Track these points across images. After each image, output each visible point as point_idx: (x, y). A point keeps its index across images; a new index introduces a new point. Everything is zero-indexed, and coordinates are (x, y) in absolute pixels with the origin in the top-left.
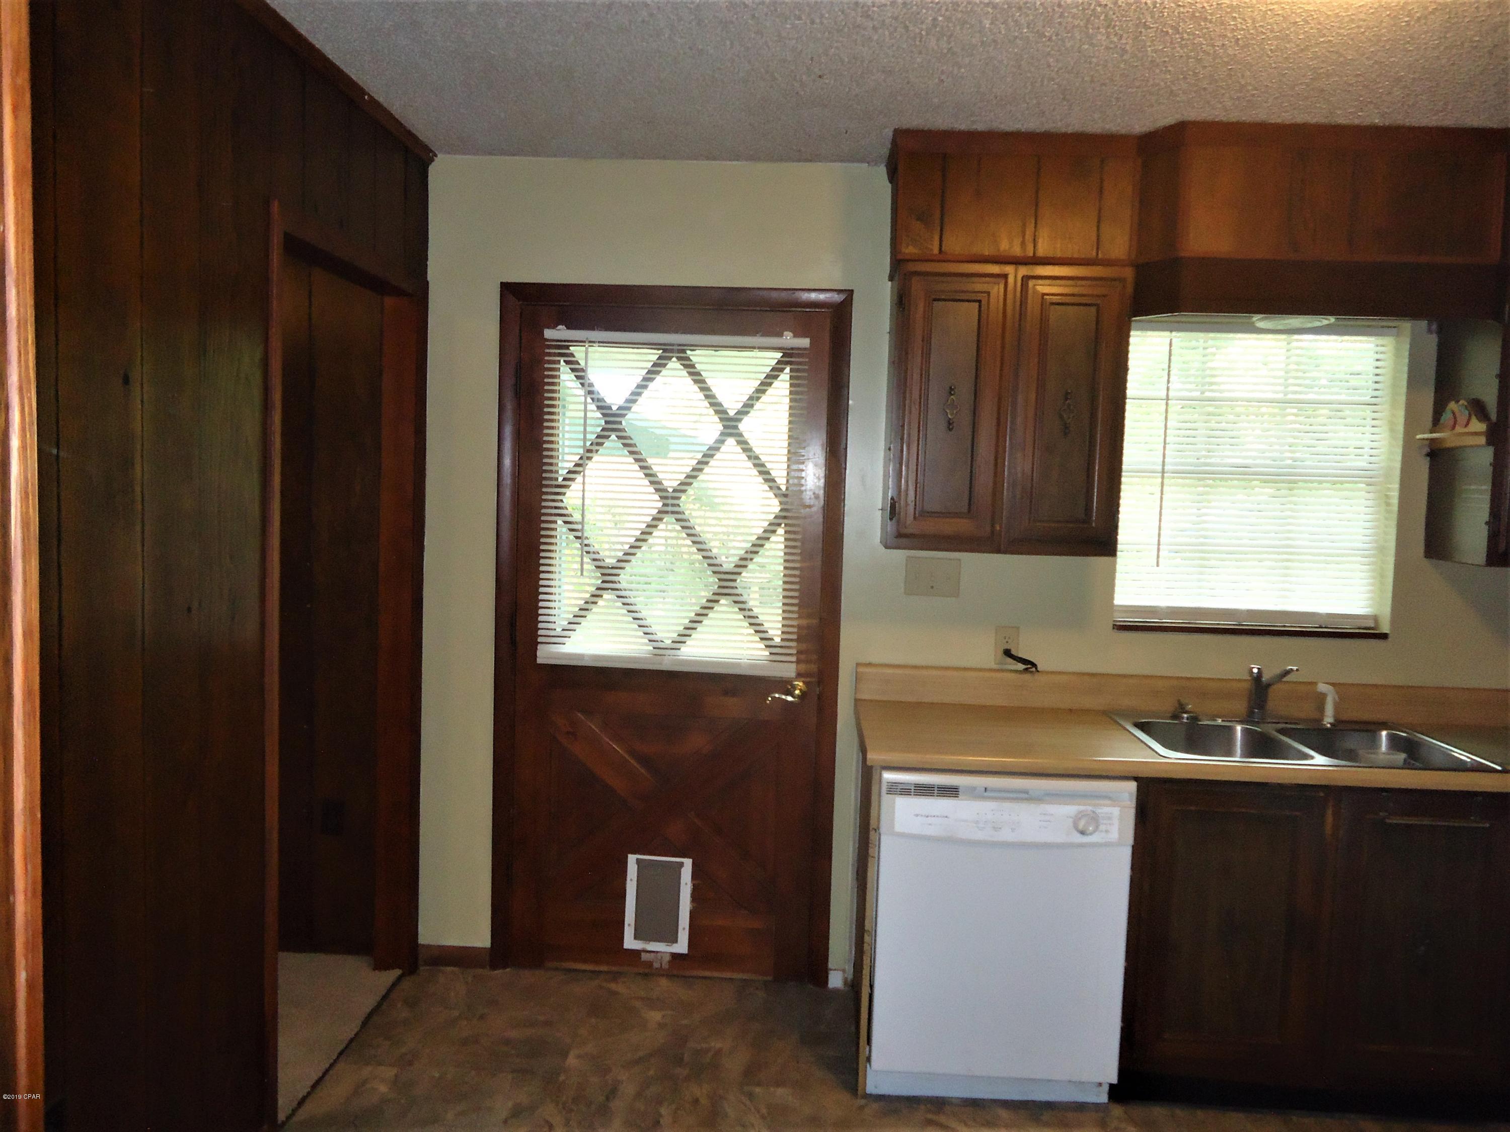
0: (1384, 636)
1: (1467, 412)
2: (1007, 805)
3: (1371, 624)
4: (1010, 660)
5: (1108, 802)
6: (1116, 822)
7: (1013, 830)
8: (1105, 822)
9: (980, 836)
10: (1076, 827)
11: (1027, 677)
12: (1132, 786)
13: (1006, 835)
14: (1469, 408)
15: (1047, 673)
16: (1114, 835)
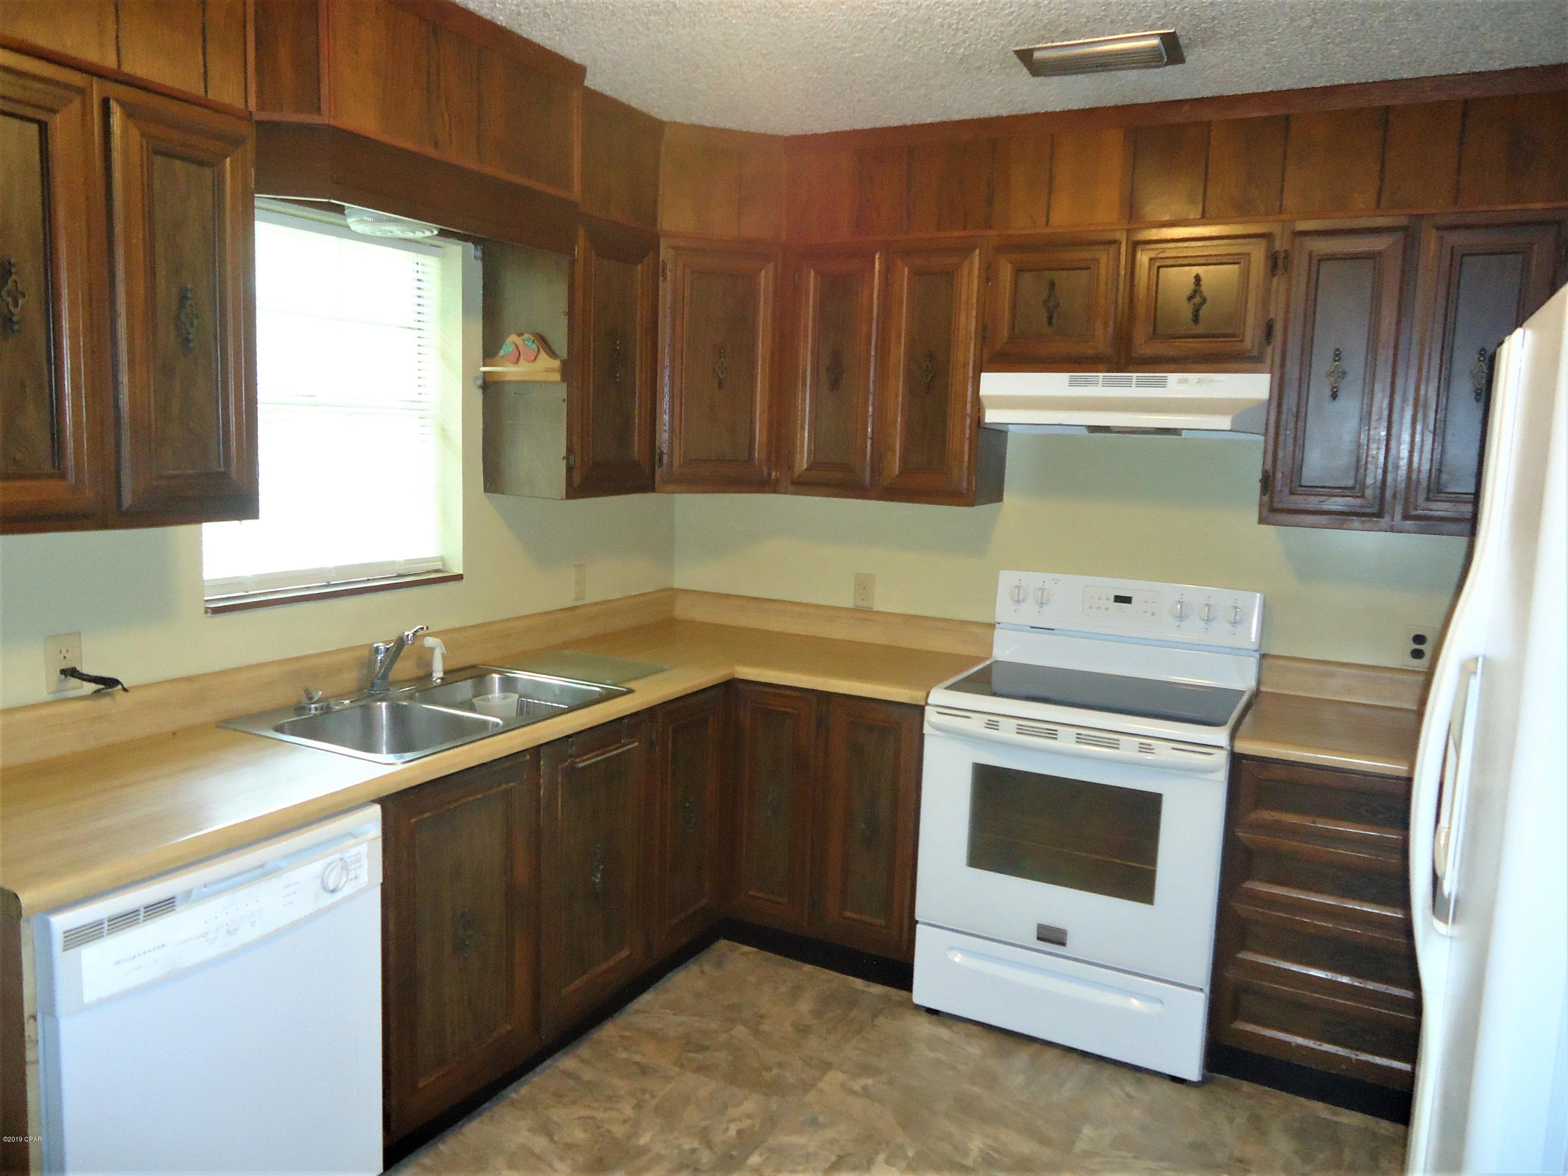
0: (459, 577)
1: (534, 347)
2: (242, 894)
3: (438, 565)
4: (74, 682)
5: (352, 841)
6: (365, 862)
7: (253, 924)
8: (353, 867)
9: (210, 951)
10: (325, 888)
11: (105, 702)
12: (377, 808)
13: (248, 934)
14: (536, 342)
15: (138, 687)
16: (364, 878)
